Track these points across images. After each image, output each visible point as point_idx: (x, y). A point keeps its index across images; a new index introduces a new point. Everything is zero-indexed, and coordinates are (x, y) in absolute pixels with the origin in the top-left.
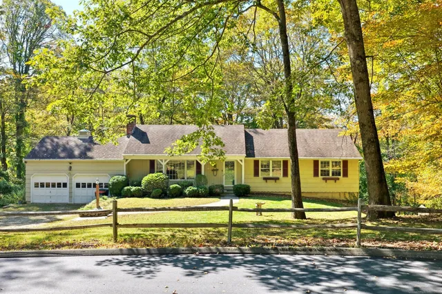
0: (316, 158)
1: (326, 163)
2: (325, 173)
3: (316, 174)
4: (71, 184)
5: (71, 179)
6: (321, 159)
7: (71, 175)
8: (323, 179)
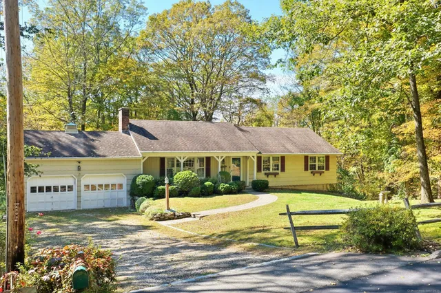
0: (306, 154)
1: (313, 159)
2: (313, 167)
3: (306, 169)
4: (79, 186)
5: (79, 181)
6: (310, 154)
7: (79, 176)
8: (312, 173)
